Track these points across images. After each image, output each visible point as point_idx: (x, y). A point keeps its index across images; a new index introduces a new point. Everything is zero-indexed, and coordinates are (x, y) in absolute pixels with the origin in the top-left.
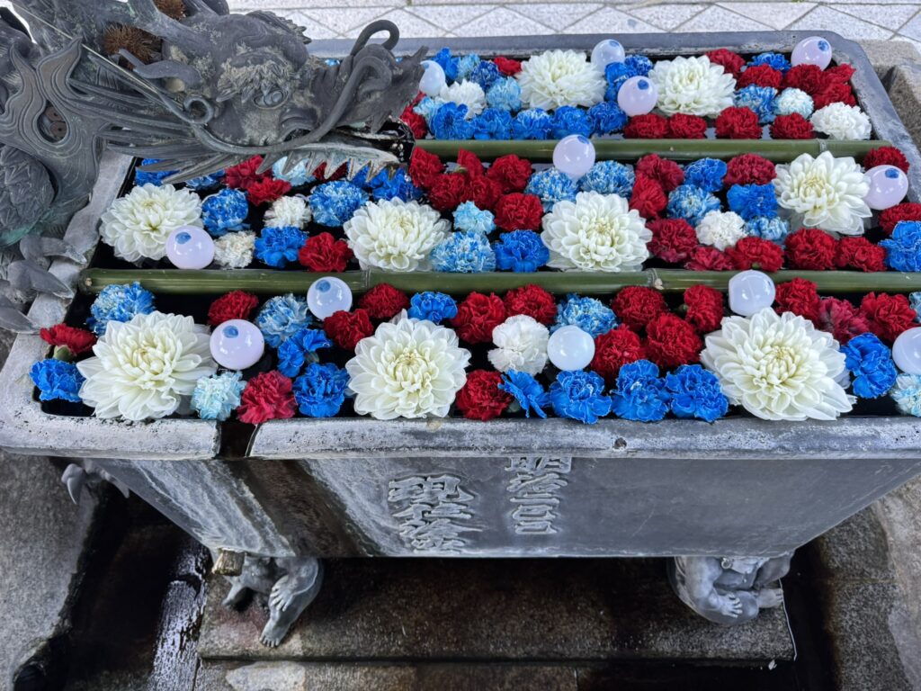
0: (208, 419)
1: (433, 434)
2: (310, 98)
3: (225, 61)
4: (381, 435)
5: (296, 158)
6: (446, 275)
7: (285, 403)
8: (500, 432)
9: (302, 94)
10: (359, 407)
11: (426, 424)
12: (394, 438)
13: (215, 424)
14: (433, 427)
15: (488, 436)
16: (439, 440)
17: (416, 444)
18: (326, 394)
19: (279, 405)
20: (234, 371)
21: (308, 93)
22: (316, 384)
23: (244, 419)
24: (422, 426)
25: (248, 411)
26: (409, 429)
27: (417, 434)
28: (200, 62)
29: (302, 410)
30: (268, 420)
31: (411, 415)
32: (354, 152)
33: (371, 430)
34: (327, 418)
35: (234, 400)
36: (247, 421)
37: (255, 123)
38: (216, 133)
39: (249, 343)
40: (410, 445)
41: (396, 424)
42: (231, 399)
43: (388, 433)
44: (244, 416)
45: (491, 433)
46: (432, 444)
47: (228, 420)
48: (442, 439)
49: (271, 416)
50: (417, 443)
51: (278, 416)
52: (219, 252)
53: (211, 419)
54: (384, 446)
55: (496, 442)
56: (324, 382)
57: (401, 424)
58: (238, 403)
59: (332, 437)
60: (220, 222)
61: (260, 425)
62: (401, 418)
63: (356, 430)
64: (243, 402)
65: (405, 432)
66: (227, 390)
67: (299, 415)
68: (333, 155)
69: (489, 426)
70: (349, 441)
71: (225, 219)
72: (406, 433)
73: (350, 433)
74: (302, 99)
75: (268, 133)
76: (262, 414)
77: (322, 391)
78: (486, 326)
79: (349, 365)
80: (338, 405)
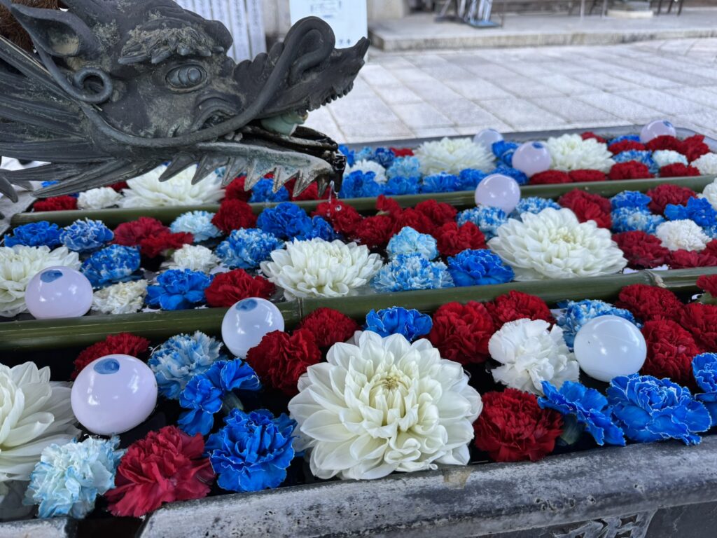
0: (53, 517)
1: (462, 492)
2: (233, 86)
3: (133, 29)
4: (370, 505)
5: (211, 163)
6: (400, 294)
7: (194, 471)
8: (570, 475)
9: (224, 82)
10: (321, 465)
11: (441, 478)
12: (396, 508)
13: (63, 524)
14: (455, 480)
15: (555, 483)
16: (476, 500)
17: (439, 512)
18: (262, 452)
19: (183, 478)
20: (106, 437)
21: (230, 81)
22: (245, 435)
23: (120, 510)
24: (437, 482)
25: (128, 496)
26: (416, 490)
27: (434, 496)
28: (101, 30)
29: (222, 484)
30: (164, 504)
31: (411, 466)
32: (281, 157)
33: (351, 499)
34: (267, 489)
35: (104, 479)
36: (126, 513)
37: (163, 110)
38: (113, 120)
39: (135, 388)
40: (429, 515)
41: (390, 484)
42: (99, 478)
43: (384, 501)
44: (119, 505)
45: (557, 477)
46: (467, 509)
47: (90, 516)
48: (482, 497)
49: (168, 498)
50: (439, 509)
51: (181, 498)
52: (98, 301)
53: (59, 516)
54: (384, 523)
55: (573, 490)
56: (258, 429)
57: (400, 484)
58: (109, 484)
59: (284, 520)
60: (103, 272)
61: (149, 515)
62: (396, 475)
63: (325, 501)
64: (119, 480)
65: (412, 495)
66: (93, 460)
67: (216, 492)
68: (256, 162)
69: (547, 467)
70: (317, 522)
71: (109, 268)
72: (414, 496)
73: (316, 508)
74: (223, 86)
75: (179, 121)
76: (153, 497)
77: (256, 446)
78: (476, 338)
79: (293, 405)
80: (282, 468)
